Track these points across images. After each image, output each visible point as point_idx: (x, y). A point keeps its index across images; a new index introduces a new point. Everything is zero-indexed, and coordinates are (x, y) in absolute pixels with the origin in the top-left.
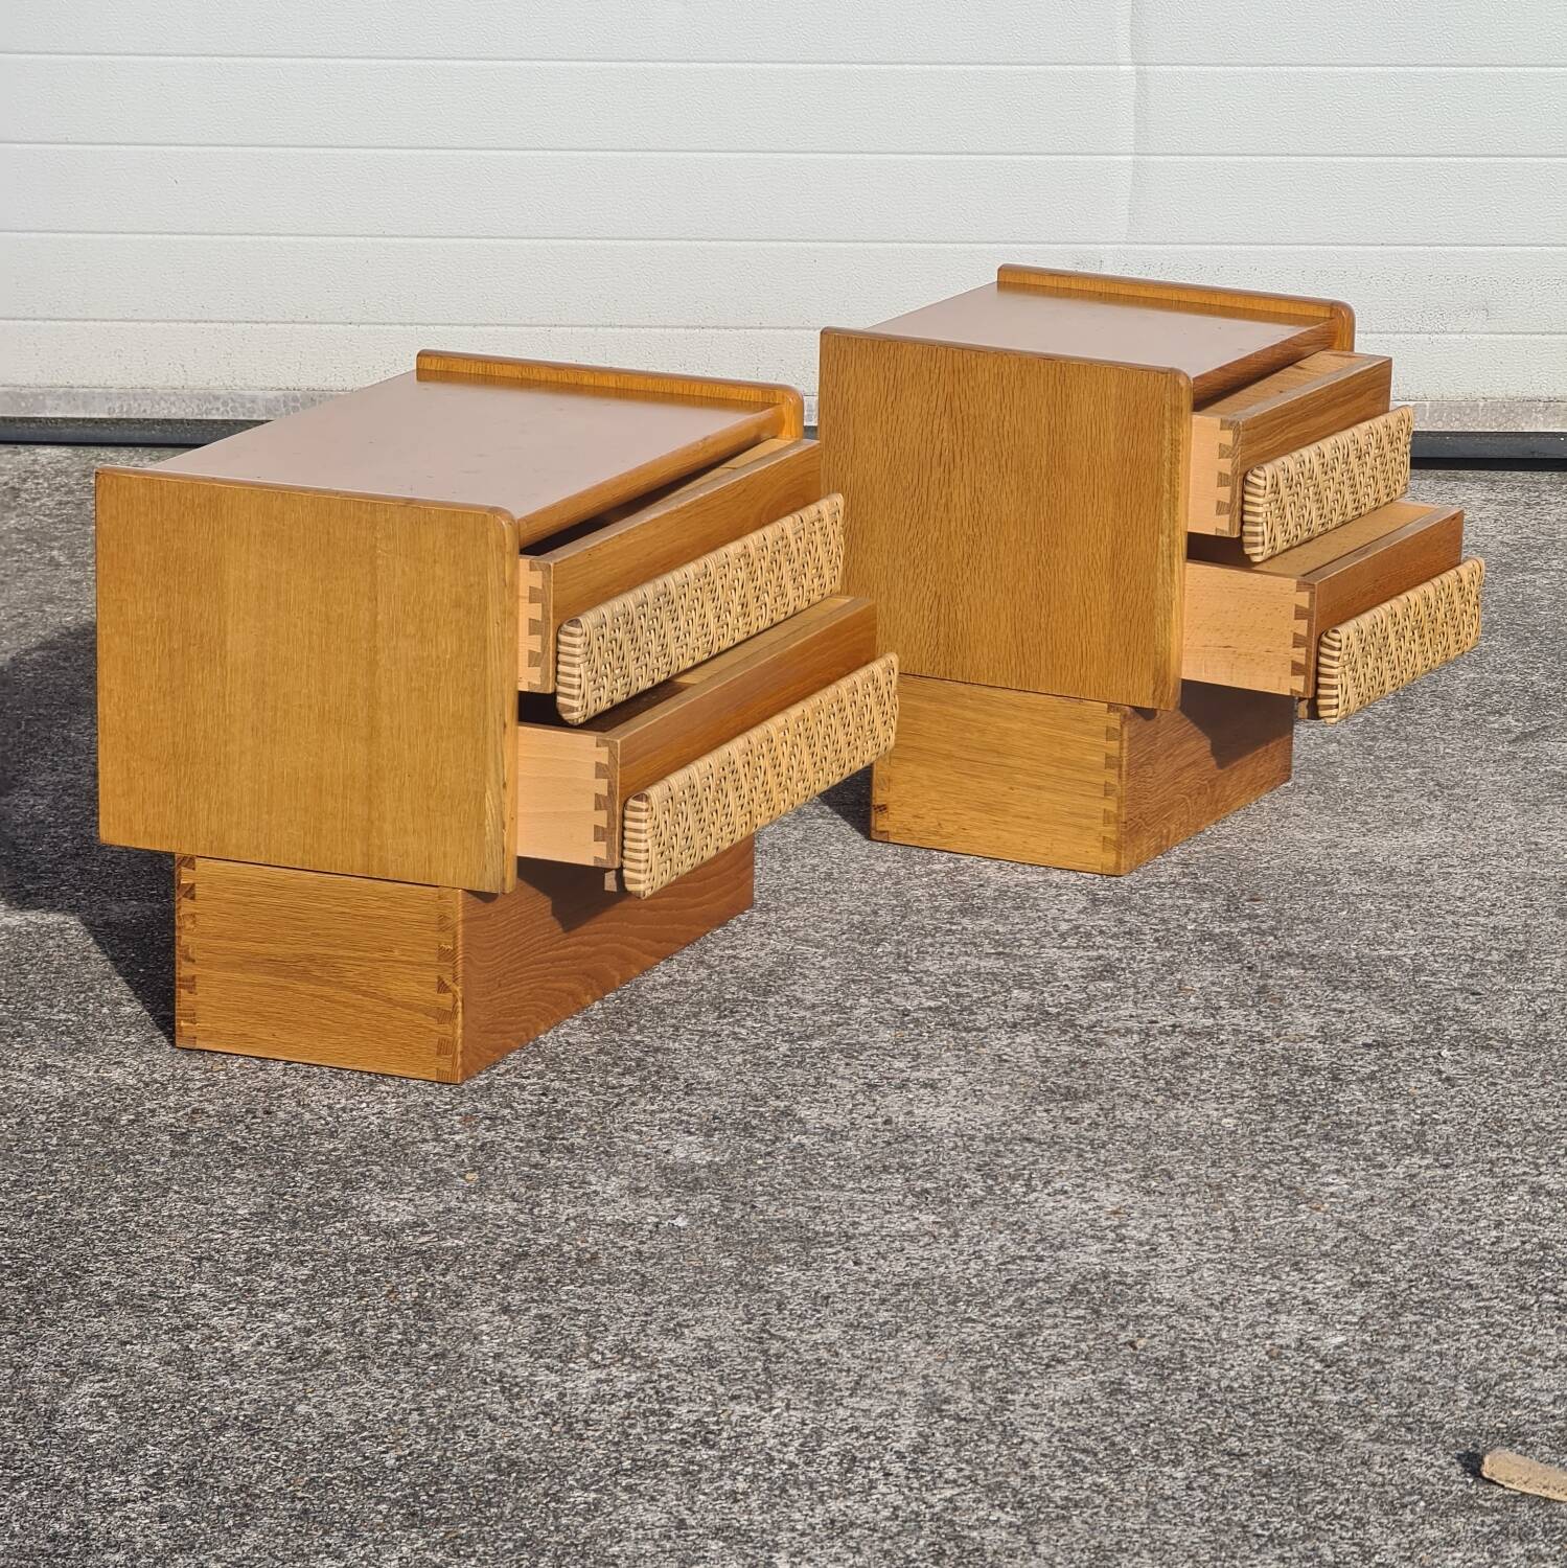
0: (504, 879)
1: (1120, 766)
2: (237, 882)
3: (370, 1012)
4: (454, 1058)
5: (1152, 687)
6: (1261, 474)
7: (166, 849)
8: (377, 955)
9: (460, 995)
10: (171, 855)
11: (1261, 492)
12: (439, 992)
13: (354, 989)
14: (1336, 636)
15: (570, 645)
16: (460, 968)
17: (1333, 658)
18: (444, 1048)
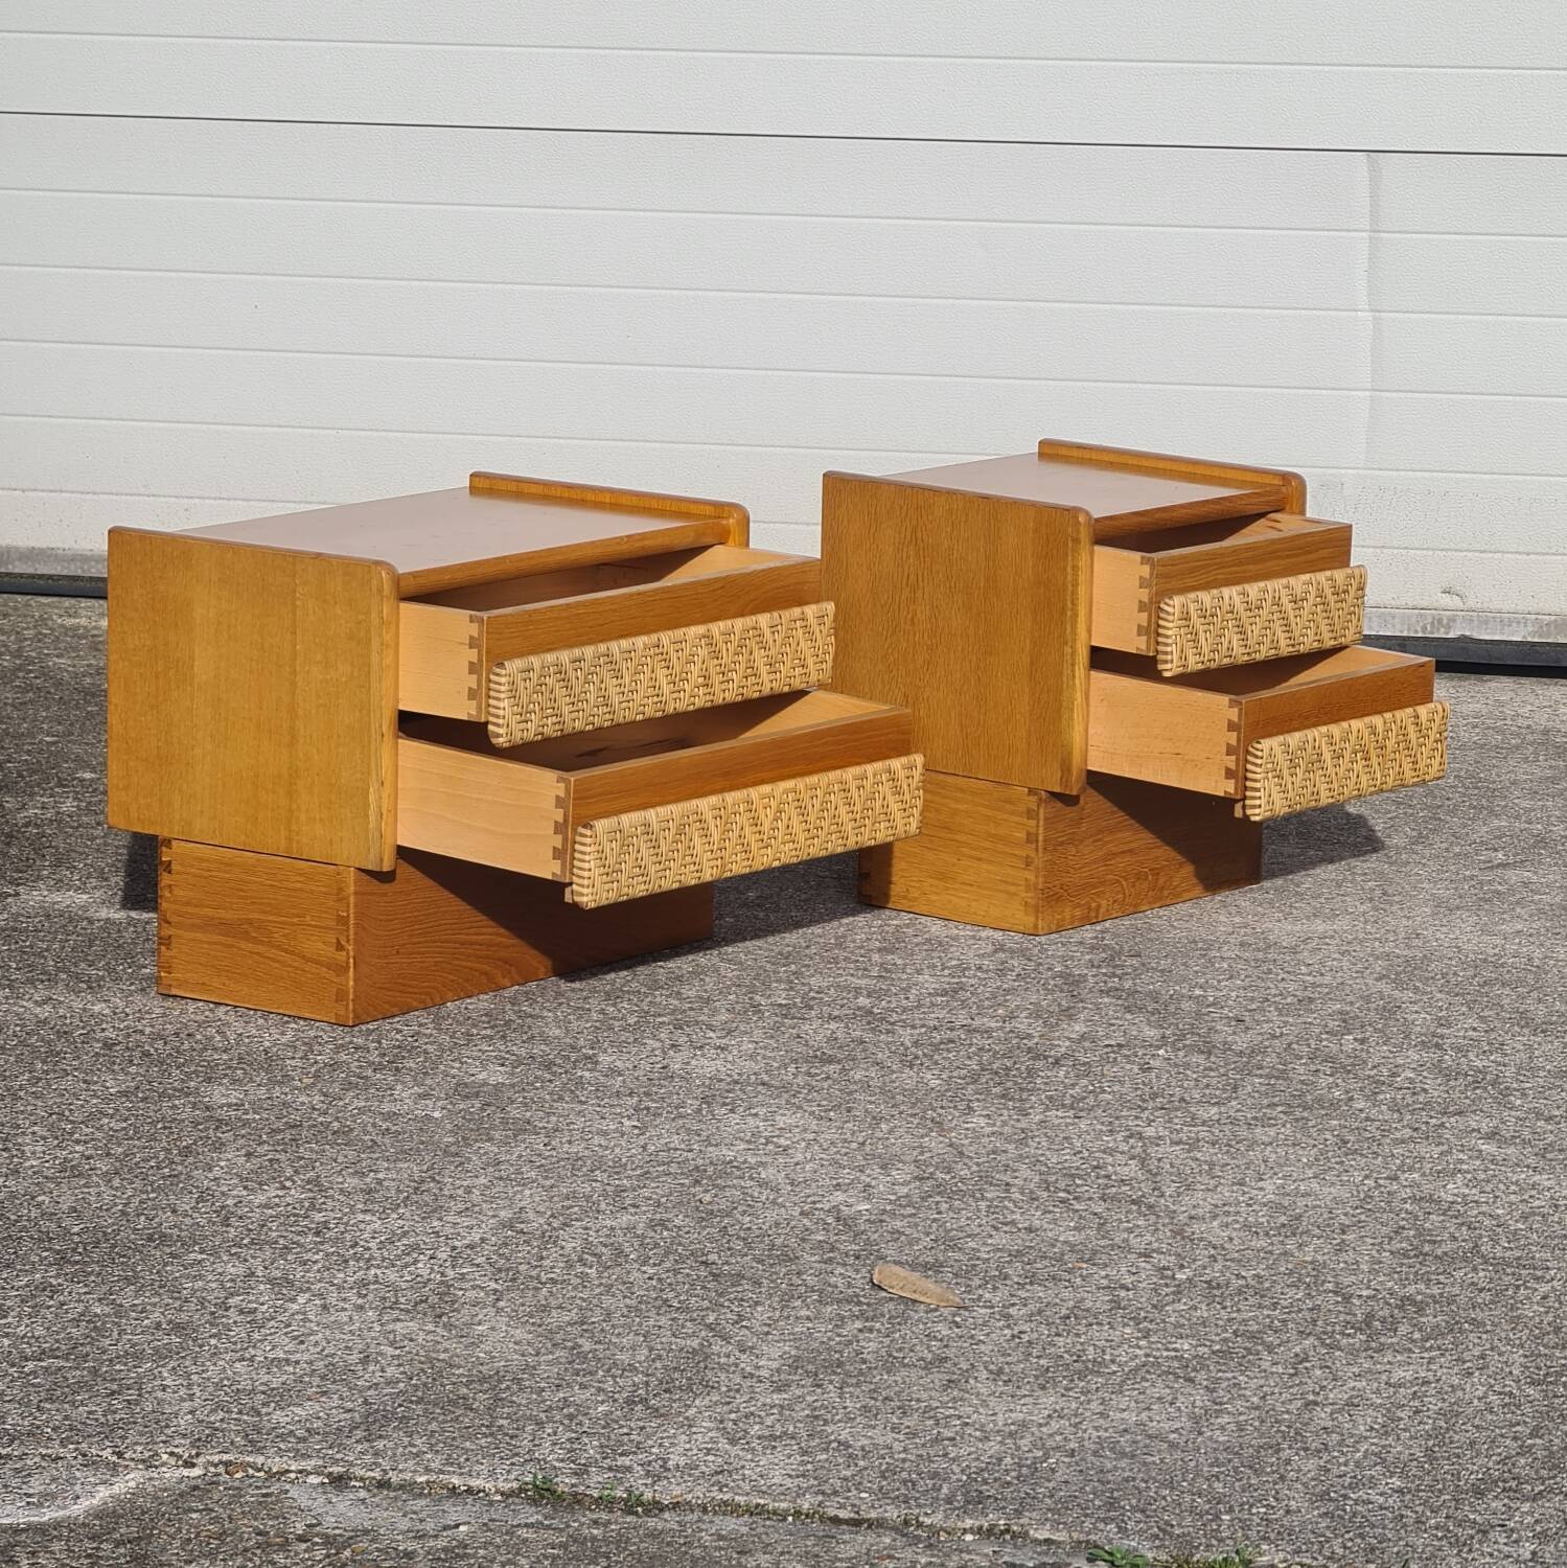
0: (382, 860)
1: (1037, 841)
2: (201, 860)
3: (290, 966)
4: (347, 1005)
5: (1059, 774)
6: (1171, 603)
7: (151, 832)
8: (295, 920)
9: (352, 953)
10: (154, 838)
11: (1170, 618)
12: (337, 950)
13: (279, 948)
14: (1259, 746)
15: (497, 683)
16: (352, 932)
17: (1256, 765)
18: (340, 996)
